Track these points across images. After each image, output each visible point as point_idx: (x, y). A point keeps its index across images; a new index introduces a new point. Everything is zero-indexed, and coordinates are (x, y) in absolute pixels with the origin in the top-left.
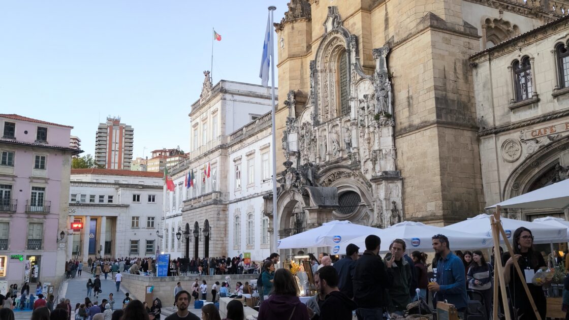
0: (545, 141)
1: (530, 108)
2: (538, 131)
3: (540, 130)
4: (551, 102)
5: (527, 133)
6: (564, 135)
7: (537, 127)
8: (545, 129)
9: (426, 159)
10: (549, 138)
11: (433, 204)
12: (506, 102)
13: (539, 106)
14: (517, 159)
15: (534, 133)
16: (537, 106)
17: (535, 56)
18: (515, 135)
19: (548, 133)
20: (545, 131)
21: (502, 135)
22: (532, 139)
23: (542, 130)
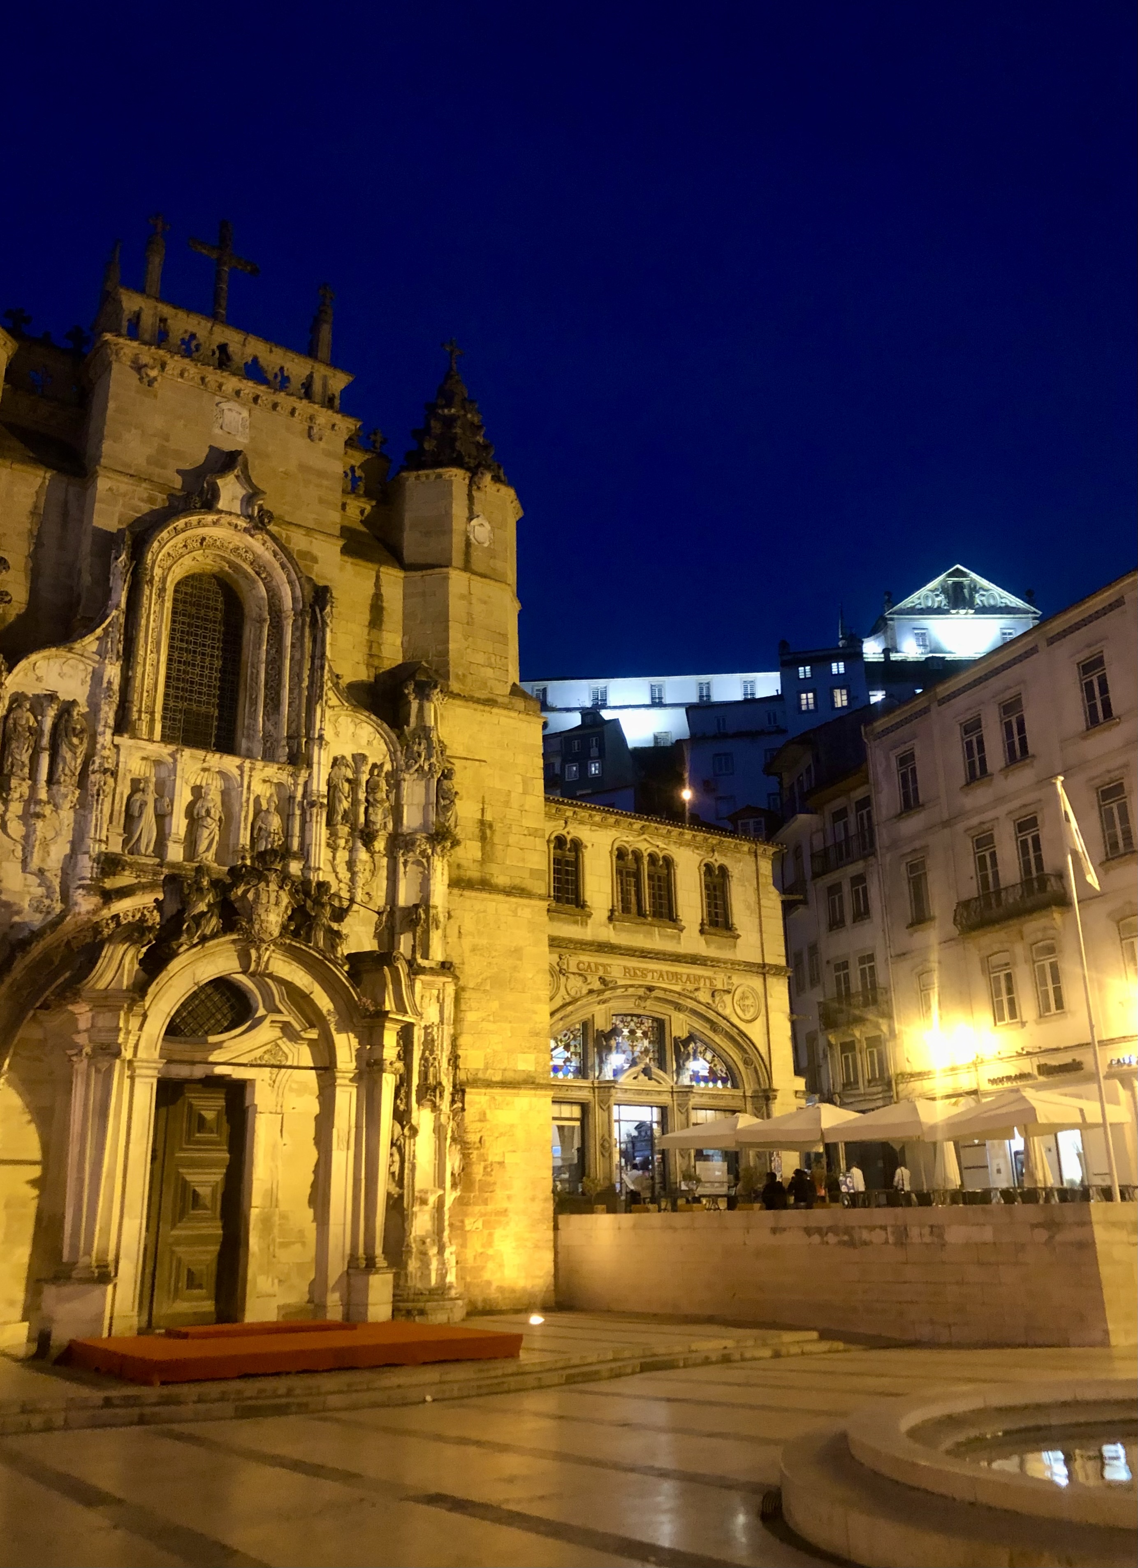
0: (595, 984)
1: (576, 922)
2: (587, 964)
3: (589, 963)
4: (605, 925)
5: (570, 962)
6: (619, 982)
7: (585, 958)
8: (596, 964)
9: (518, 962)
10: (602, 980)
11: (532, 1057)
13: (589, 926)
15: (581, 966)
16: (587, 925)
17: (589, 845)
18: (553, 959)
19: (601, 973)
20: (597, 969)
22: (578, 974)
23: (593, 965)
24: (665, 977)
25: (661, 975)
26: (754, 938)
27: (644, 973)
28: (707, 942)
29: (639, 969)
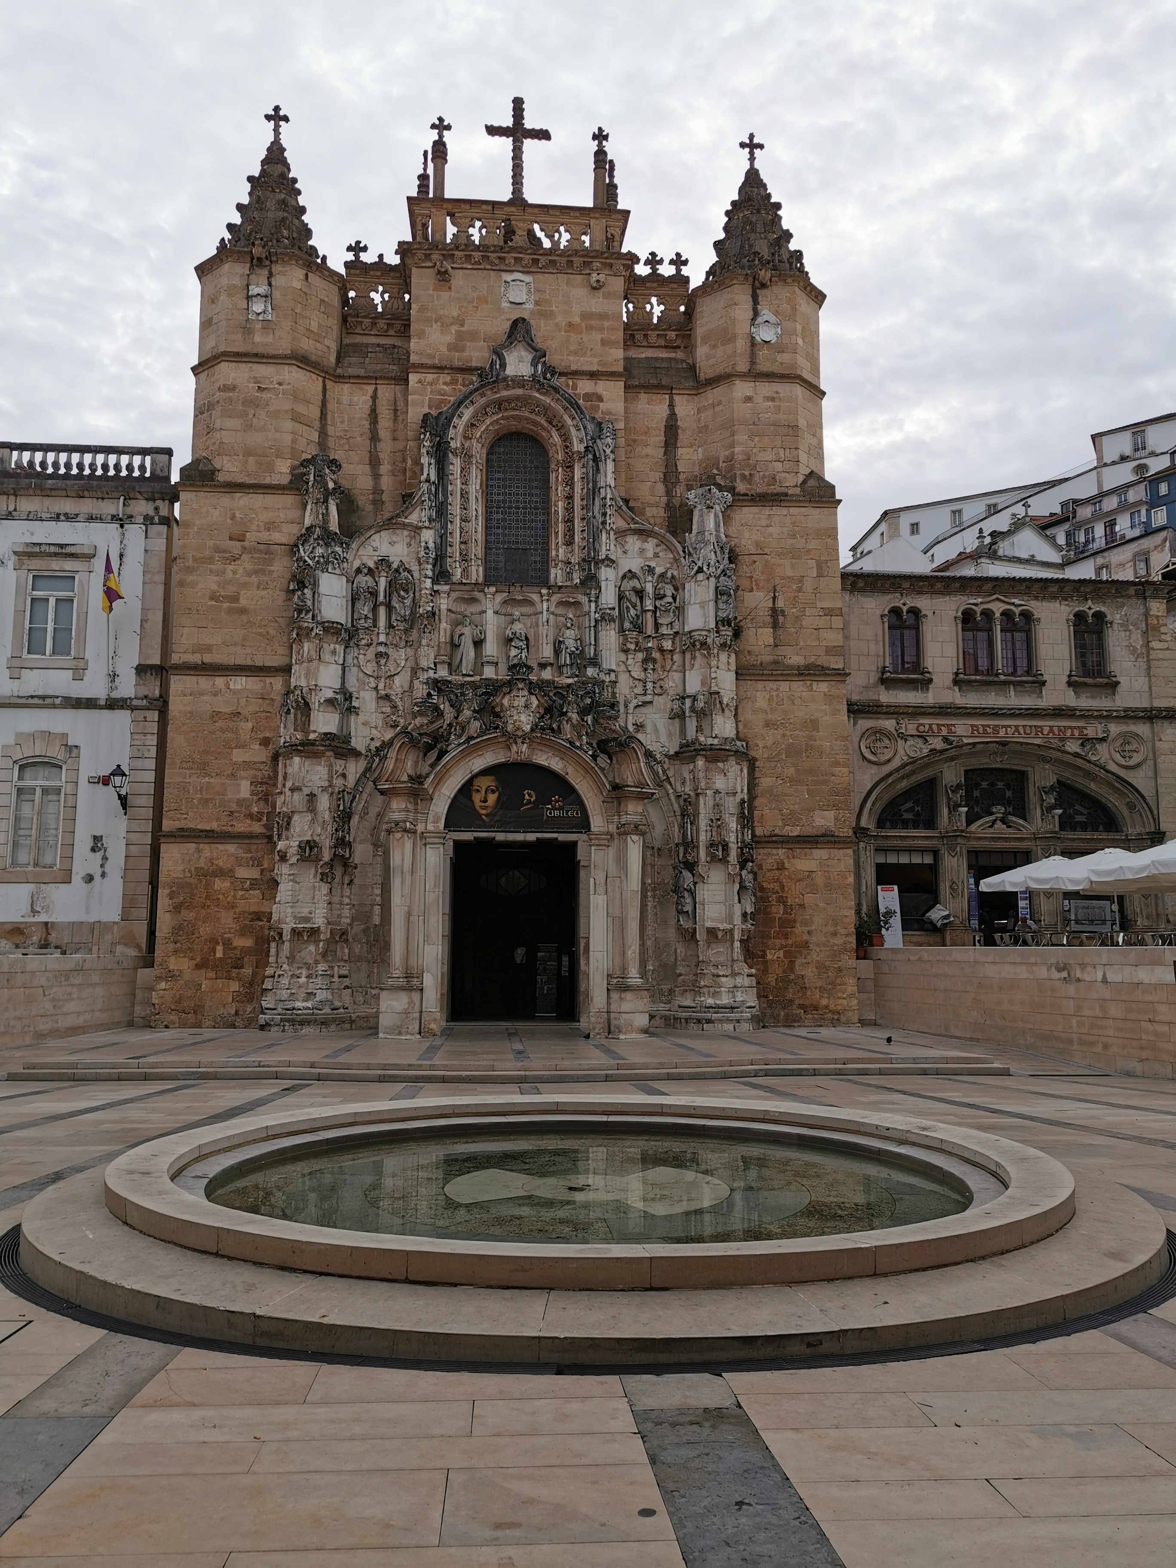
0: (937, 743)
1: (916, 689)
2: (927, 727)
3: (930, 725)
4: (950, 688)
5: (909, 726)
6: (966, 741)
7: (926, 721)
8: (939, 726)
9: (815, 732)
10: (946, 739)
11: (831, 814)
12: (874, 668)
13: (930, 691)
14: (889, 761)
15: (921, 728)
16: (928, 690)
17: (930, 614)
18: (889, 724)
19: (944, 733)
20: (940, 730)
21: (863, 718)
22: (919, 736)
23: (935, 727)
24: (1022, 731)
25: (1017, 730)
26: (1141, 683)
27: (996, 728)
28: (1075, 693)
29: (989, 726)
